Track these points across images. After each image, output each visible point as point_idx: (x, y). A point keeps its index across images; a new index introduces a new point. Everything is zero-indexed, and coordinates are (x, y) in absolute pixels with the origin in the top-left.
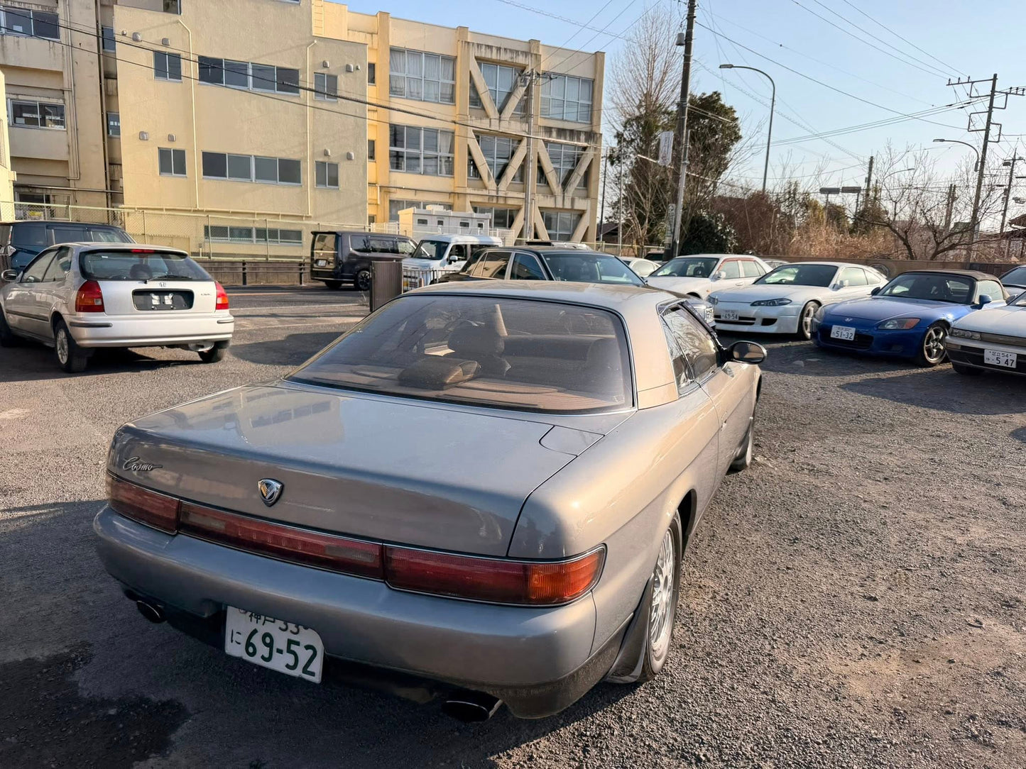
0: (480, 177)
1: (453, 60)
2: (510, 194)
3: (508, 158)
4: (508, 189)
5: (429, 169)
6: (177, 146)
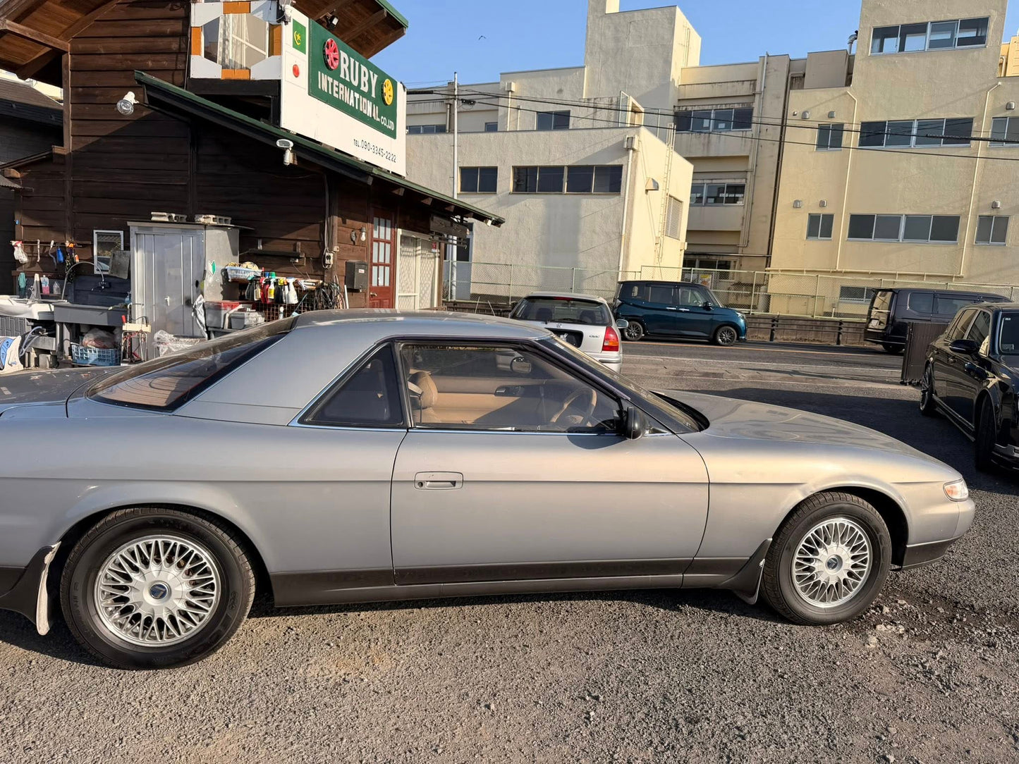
6: (827, 211)
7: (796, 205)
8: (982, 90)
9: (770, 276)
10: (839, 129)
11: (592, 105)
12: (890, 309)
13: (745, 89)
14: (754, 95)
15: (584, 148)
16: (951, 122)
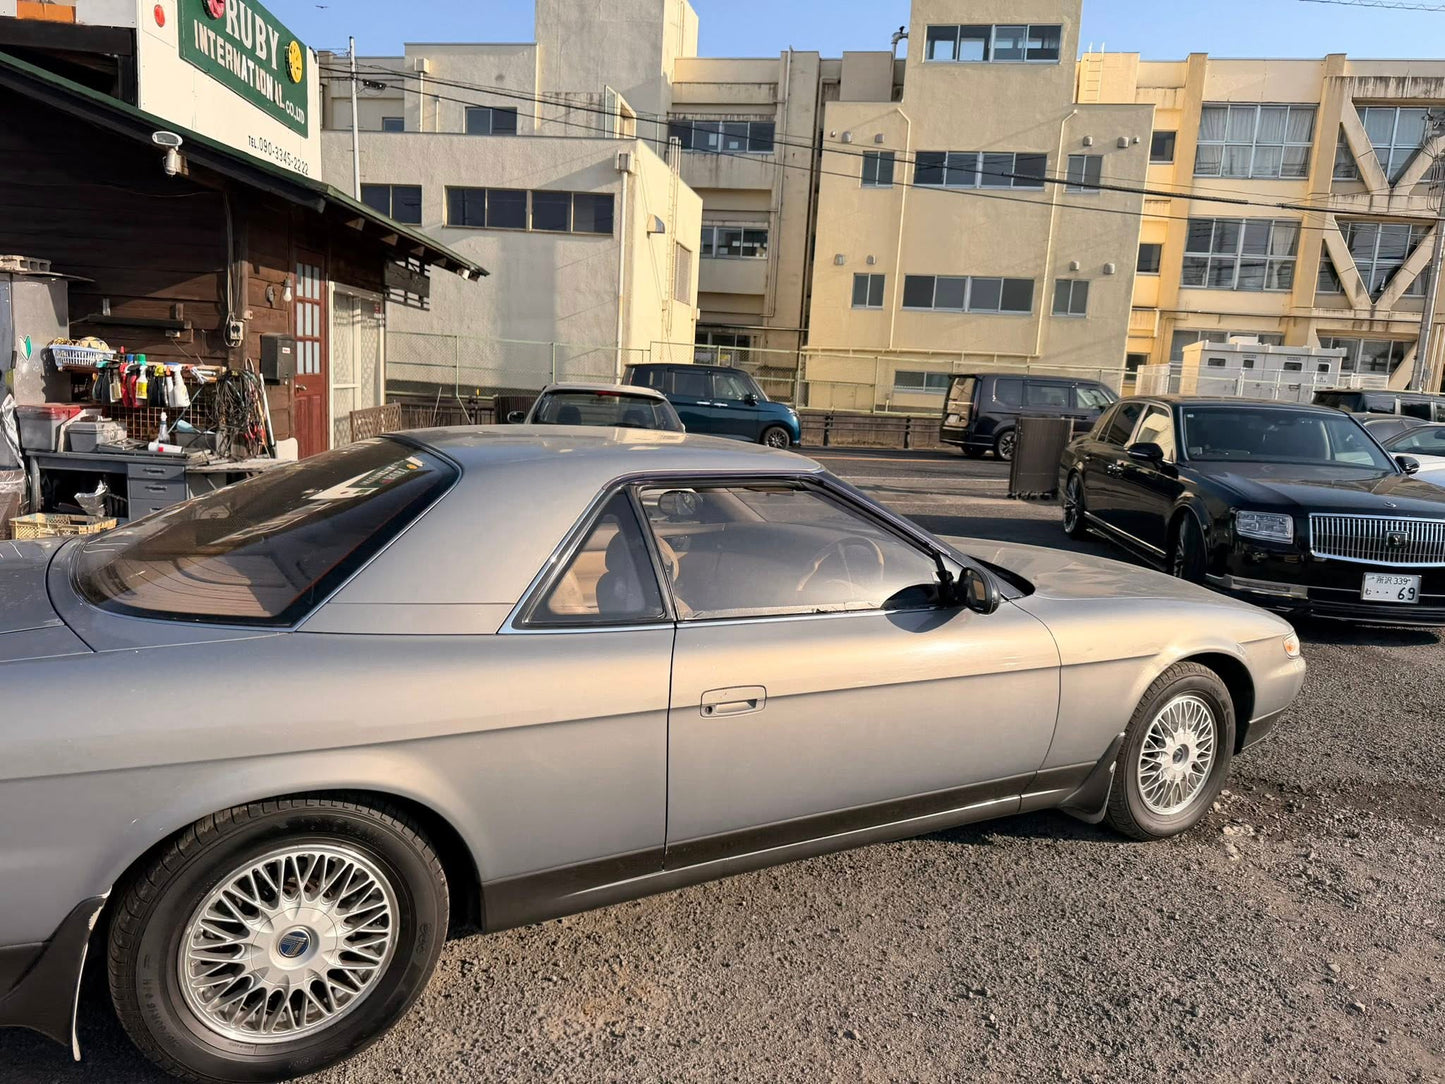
0: (1343, 290)
1: (1312, 109)
2: (1398, 316)
3: (1402, 258)
4: (1394, 308)
5: (1249, 282)
6: (876, 270)
7: (838, 260)
8: (1055, 119)
9: (808, 357)
10: (889, 159)
11: (562, 102)
12: (972, 400)
13: (762, 95)
14: (775, 104)
15: (555, 166)
16: (1022, 157)
